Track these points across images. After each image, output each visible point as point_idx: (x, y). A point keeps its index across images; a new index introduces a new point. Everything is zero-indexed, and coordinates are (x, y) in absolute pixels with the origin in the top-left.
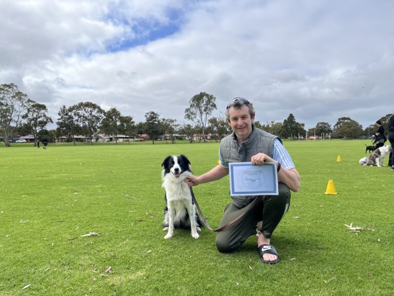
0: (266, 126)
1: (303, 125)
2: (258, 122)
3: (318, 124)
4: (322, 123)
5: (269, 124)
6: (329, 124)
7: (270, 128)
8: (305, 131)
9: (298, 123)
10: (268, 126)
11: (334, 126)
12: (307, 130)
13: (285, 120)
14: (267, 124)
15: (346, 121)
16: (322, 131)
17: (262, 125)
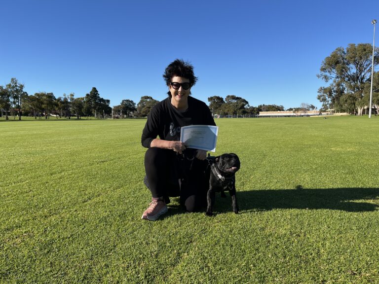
0: (62, 99)
1: (108, 101)
2: (52, 94)
3: (123, 101)
4: (127, 101)
5: (67, 97)
6: (134, 102)
7: (70, 103)
8: (111, 108)
9: (102, 99)
10: (66, 99)
11: (138, 105)
12: (113, 108)
13: (88, 95)
14: (64, 97)
15: (148, 100)
16: (127, 109)
17: (57, 98)
